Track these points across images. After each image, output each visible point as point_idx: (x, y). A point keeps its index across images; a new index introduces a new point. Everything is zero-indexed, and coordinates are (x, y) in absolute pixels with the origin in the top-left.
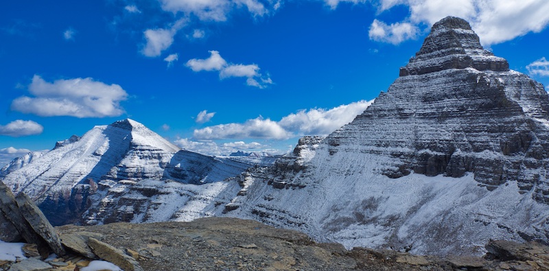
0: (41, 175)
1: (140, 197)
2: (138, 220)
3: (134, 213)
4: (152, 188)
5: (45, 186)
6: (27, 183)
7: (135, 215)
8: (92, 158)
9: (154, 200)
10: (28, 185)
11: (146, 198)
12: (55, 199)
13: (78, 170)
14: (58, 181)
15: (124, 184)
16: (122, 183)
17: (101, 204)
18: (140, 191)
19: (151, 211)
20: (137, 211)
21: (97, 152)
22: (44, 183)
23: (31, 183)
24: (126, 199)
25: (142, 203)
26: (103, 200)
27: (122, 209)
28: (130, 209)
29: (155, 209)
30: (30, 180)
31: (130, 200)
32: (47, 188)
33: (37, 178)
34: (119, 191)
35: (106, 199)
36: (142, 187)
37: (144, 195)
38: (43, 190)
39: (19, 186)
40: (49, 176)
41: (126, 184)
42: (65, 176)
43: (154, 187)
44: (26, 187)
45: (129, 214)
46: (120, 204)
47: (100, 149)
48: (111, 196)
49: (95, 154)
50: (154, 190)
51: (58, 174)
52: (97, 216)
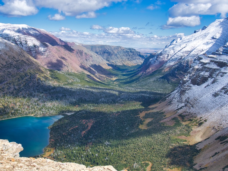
0: (181, 50)
1: (215, 67)
2: (210, 82)
3: (209, 77)
4: (224, 61)
5: (182, 56)
6: (174, 54)
7: (209, 79)
8: (211, 41)
9: (223, 70)
10: (174, 55)
11: (219, 68)
12: (184, 64)
13: (202, 48)
14: (189, 54)
15: (210, 58)
16: (209, 57)
17: (193, 69)
18: (216, 62)
19: (219, 77)
20: (211, 76)
21: (214, 37)
22: (182, 54)
23: (175, 54)
24: (206, 67)
25: (215, 72)
26: (195, 67)
27: (202, 73)
28: (207, 74)
29: (222, 76)
30: (175, 53)
31: (208, 68)
32: (183, 57)
33: (179, 51)
34: (205, 62)
35: (197, 66)
36: (218, 60)
37: (218, 66)
38: (181, 59)
39: (170, 55)
40: (185, 51)
41: (211, 57)
42: (194, 51)
43: (225, 61)
44: (173, 56)
45: (205, 78)
46: (202, 70)
47: (216, 35)
48: (200, 65)
49: (213, 38)
50: (225, 63)
51: (190, 50)
52: (190, 76)
